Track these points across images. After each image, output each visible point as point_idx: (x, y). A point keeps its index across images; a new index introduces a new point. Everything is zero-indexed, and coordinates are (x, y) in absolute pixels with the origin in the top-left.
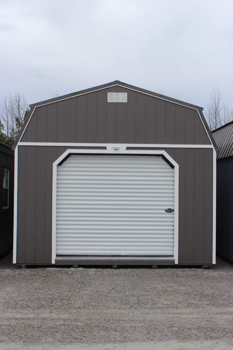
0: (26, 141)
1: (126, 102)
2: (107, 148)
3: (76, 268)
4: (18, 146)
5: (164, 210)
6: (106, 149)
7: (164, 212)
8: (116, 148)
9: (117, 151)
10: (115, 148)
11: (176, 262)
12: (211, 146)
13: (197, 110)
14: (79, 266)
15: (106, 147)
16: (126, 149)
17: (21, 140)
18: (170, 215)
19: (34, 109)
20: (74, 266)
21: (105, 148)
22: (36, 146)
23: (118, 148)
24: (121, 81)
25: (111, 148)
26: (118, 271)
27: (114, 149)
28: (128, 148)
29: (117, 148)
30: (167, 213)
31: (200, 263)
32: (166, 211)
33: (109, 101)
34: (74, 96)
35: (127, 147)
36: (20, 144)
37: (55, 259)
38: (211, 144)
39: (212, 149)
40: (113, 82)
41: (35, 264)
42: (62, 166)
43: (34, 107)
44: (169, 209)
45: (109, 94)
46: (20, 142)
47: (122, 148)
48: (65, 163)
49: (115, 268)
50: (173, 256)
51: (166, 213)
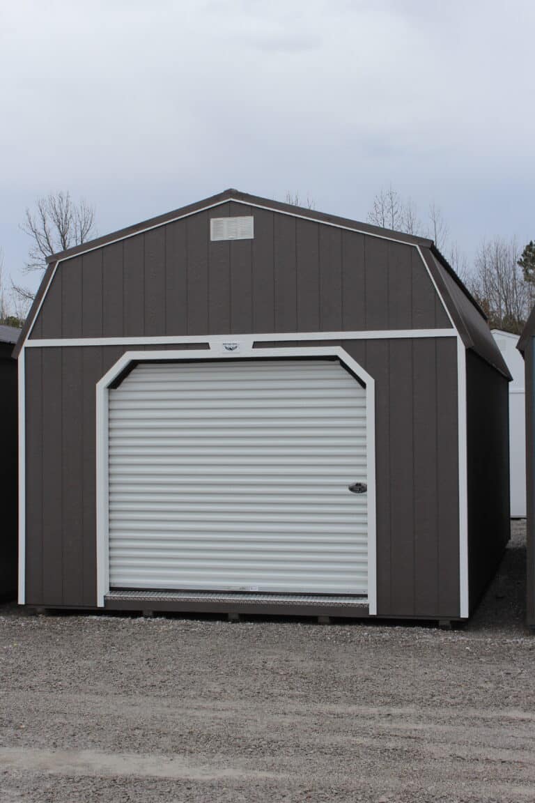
0: (42, 338)
1: (252, 237)
2: (210, 346)
3: (149, 619)
4: (26, 348)
5: (348, 487)
6: (209, 348)
7: (347, 490)
8: (230, 344)
9: (234, 351)
10: (227, 346)
11: (373, 611)
12: (453, 332)
13: (415, 247)
14: (157, 614)
15: (207, 344)
16: (253, 347)
17: (31, 334)
18: (357, 498)
19: (55, 265)
20: (144, 613)
21: (206, 346)
22: (62, 347)
23: (235, 346)
24: (239, 191)
25: (218, 345)
26: (240, 627)
27: (226, 348)
28: (257, 345)
29: (234, 344)
30: (351, 495)
31: (429, 613)
32: (352, 489)
33: (214, 237)
34: (138, 230)
35: (254, 342)
36: (28, 343)
37: (105, 597)
38: (453, 327)
39: (455, 338)
40: (222, 194)
41: (63, 606)
42: (119, 389)
43: (56, 262)
44: (358, 485)
45: (212, 221)
46: (29, 339)
47: (243, 344)
48: (126, 382)
49: (234, 621)
50: (366, 596)
51: (352, 493)
